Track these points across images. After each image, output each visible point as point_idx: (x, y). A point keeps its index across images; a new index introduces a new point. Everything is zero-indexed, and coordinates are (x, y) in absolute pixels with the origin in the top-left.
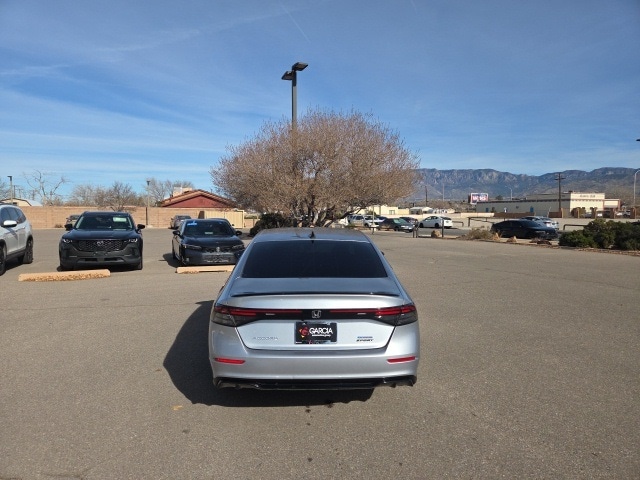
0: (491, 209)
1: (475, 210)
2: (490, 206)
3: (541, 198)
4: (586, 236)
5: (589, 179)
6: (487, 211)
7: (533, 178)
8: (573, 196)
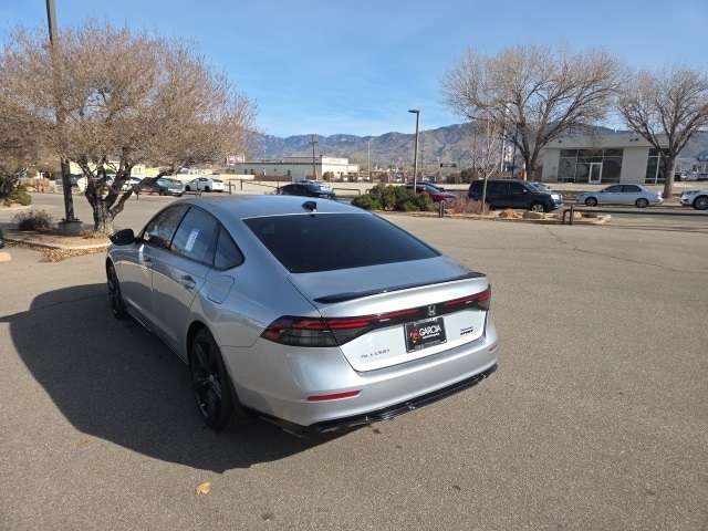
0: (249, 171)
1: (233, 172)
2: (249, 168)
3: (290, 161)
4: (374, 199)
5: (327, 144)
6: (246, 173)
7: (280, 139)
8: (324, 160)
